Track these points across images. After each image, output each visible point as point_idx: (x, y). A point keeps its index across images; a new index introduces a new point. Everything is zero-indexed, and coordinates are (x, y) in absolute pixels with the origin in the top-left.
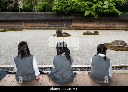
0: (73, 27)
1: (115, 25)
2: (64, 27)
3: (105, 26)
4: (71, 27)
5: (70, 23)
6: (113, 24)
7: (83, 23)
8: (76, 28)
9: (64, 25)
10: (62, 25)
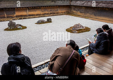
0: (16, 16)
1: (58, 10)
2: (5, 18)
3: (49, 12)
4: (14, 17)
5: (12, 12)
6: (56, 9)
7: (28, 10)
8: (20, 17)
9: (5, 15)
10: (2, 16)
